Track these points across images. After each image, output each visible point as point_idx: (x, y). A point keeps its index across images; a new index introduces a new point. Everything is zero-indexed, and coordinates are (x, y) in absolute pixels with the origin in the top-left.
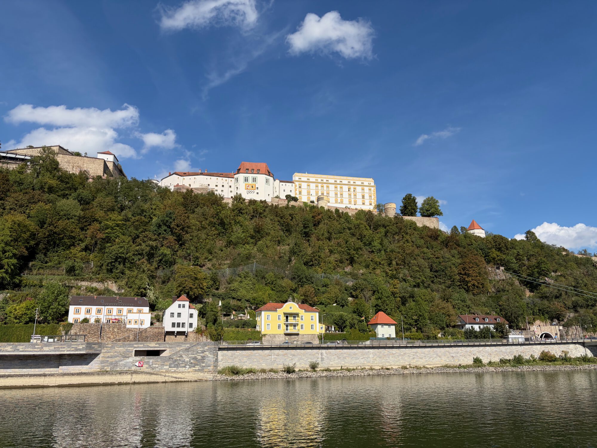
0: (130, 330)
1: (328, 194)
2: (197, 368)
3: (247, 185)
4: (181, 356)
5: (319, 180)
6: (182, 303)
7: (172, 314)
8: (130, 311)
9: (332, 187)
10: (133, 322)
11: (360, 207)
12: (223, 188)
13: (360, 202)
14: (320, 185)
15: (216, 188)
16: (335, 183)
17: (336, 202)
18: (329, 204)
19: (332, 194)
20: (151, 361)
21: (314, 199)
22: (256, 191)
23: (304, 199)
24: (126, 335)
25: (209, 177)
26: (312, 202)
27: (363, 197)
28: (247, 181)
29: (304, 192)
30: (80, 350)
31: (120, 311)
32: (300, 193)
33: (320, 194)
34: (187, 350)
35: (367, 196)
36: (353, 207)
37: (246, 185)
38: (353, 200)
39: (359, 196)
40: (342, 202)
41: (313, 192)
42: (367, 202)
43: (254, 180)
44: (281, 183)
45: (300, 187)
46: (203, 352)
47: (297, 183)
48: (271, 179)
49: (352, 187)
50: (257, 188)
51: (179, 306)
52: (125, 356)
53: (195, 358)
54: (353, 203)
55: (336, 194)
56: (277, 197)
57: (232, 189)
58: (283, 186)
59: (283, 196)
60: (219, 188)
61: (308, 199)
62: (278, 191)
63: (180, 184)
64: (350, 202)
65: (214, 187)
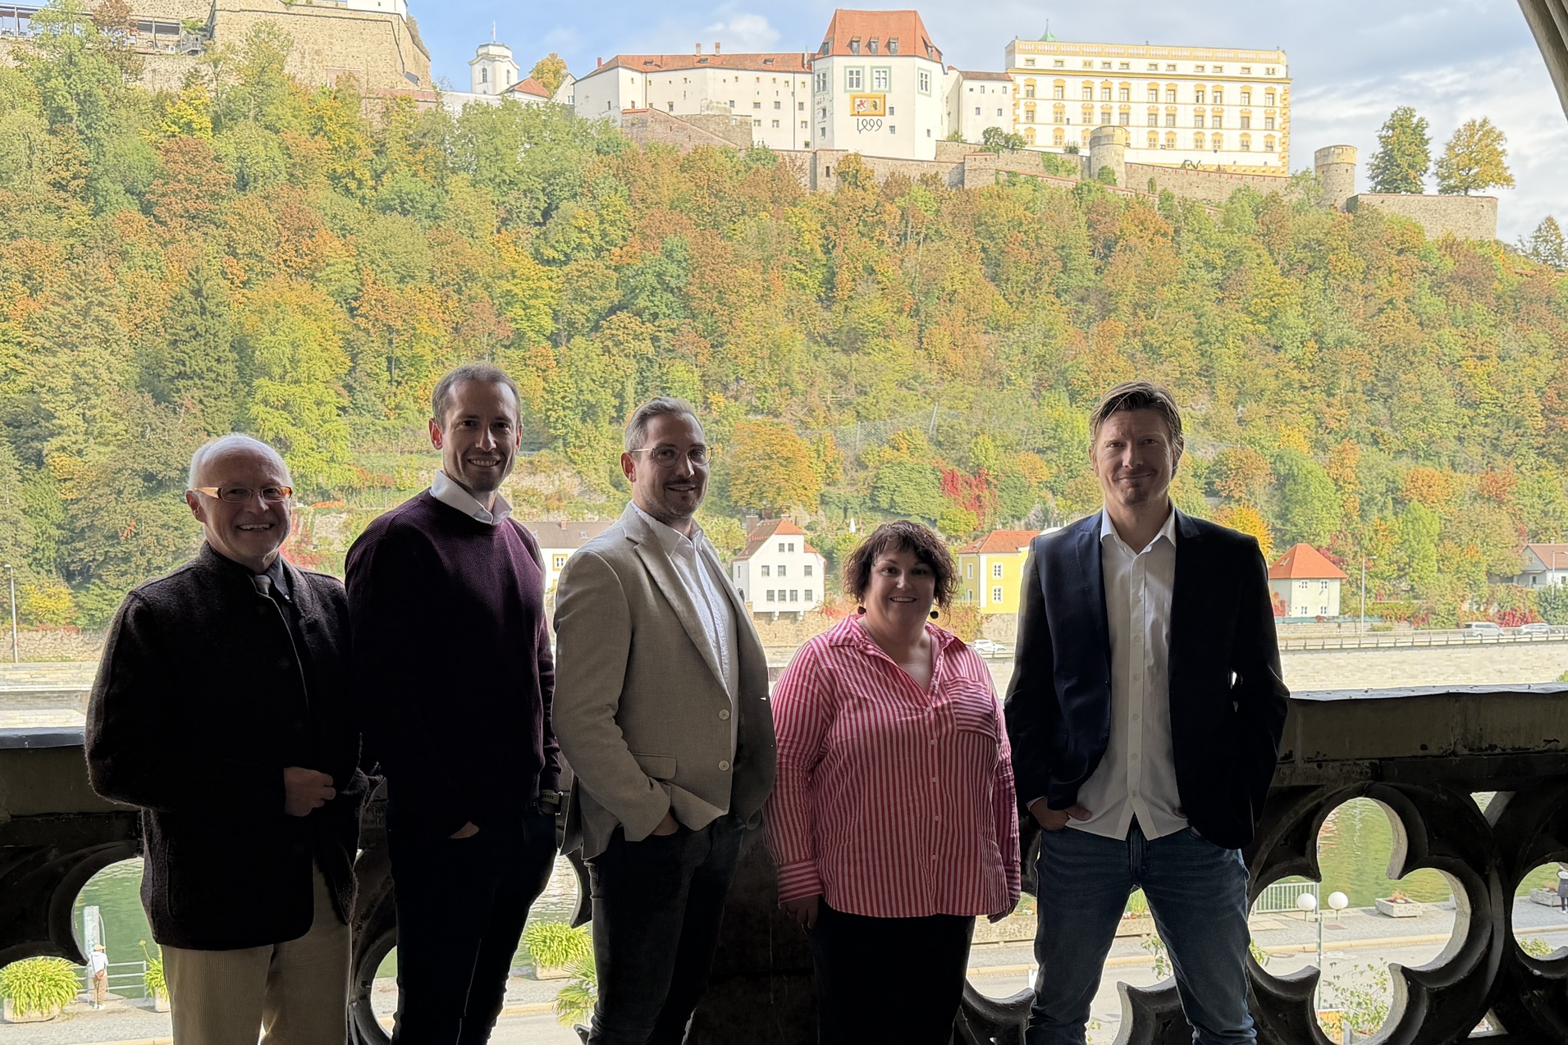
1: (1125, 115)
3: (858, 101)
5: (1097, 65)
7: (766, 570)
9: (1139, 88)
11: (1231, 159)
12: (776, 114)
13: (1232, 139)
14: (1097, 83)
15: (756, 114)
16: (1151, 75)
17: (1152, 143)
18: (1130, 156)
19: (1139, 115)
21: (1075, 135)
22: (888, 120)
23: (1044, 138)
25: (730, 74)
26: (1073, 150)
27: (1246, 122)
28: (858, 86)
29: (1045, 112)
32: (1031, 114)
33: (1098, 120)
35: (1258, 119)
36: (1209, 159)
37: (854, 98)
38: (1208, 135)
39: (1232, 118)
40: (1170, 145)
41: (1074, 111)
42: (1258, 140)
43: (881, 81)
44: (967, 84)
45: (1030, 94)
47: (1020, 80)
48: (935, 72)
49: (1209, 86)
50: (892, 109)
51: (781, 548)
54: (1208, 145)
55: (1153, 115)
56: (956, 137)
57: (806, 115)
58: (973, 93)
59: (973, 133)
60: (766, 114)
61: (1058, 139)
62: (955, 110)
63: (640, 105)
64: (1199, 144)
65: (750, 110)
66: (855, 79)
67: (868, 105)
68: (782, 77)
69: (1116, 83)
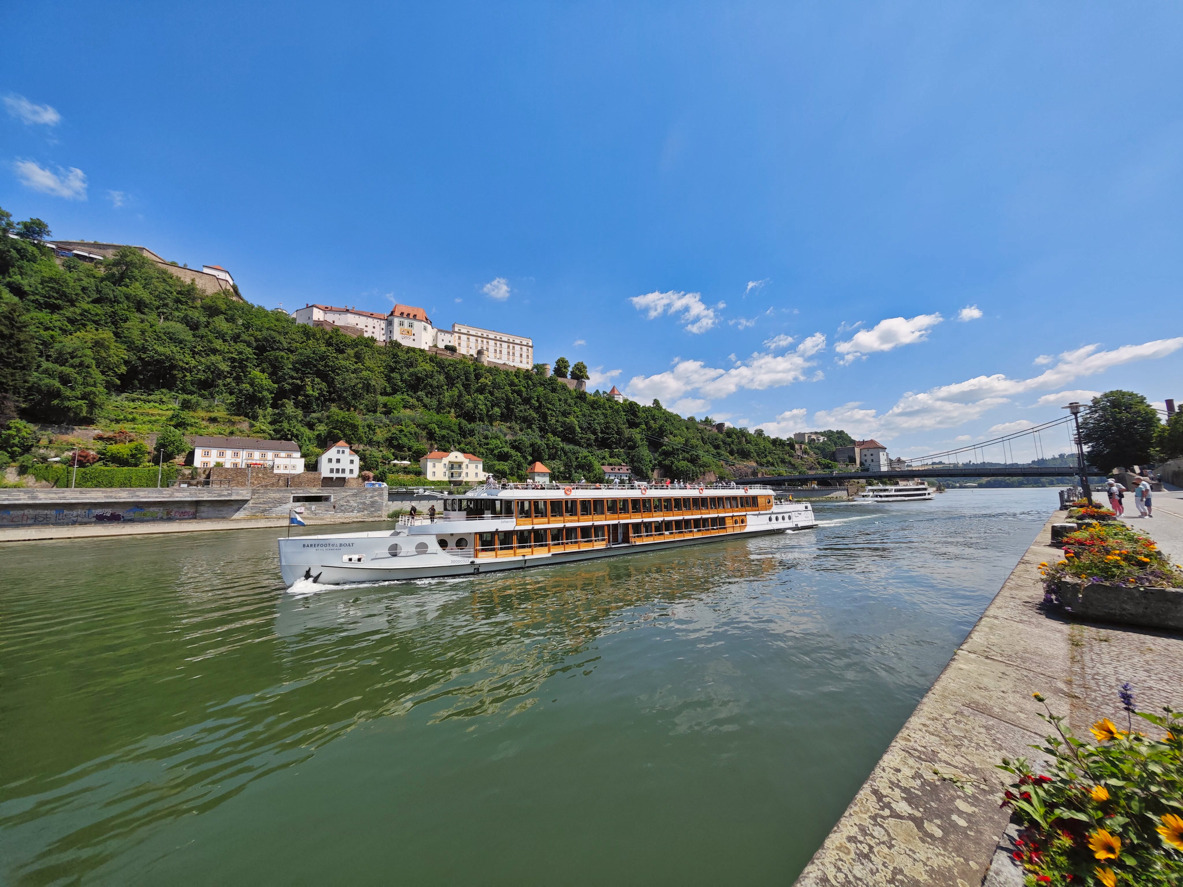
0: (280, 476)
1: (487, 349)
2: (366, 512)
4: (348, 501)
5: (480, 334)
6: (341, 450)
7: (330, 460)
8: (277, 456)
9: (492, 342)
10: (282, 467)
11: (518, 365)
12: (373, 330)
13: (517, 359)
14: (480, 339)
15: (366, 329)
16: (495, 339)
17: (495, 357)
18: (488, 359)
19: (492, 349)
20: (313, 507)
21: (474, 352)
22: (412, 337)
23: (463, 350)
24: (274, 480)
25: (357, 317)
26: (472, 355)
27: (521, 355)
28: (403, 326)
29: (464, 343)
30: (224, 496)
31: (264, 455)
32: (459, 344)
33: (479, 348)
34: (355, 495)
35: (524, 355)
36: (512, 364)
37: (401, 329)
38: (511, 357)
39: (517, 354)
40: (500, 358)
41: (472, 344)
42: (524, 360)
43: (411, 326)
44: (439, 333)
45: (460, 338)
46: (372, 497)
47: (457, 335)
48: (429, 327)
49: (511, 345)
50: (414, 334)
51: (338, 452)
52: (281, 502)
53: (364, 503)
54: (511, 360)
55: (496, 350)
56: (435, 346)
57: (383, 332)
58: (441, 336)
59: (441, 345)
60: (370, 329)
61: (468, 352)
62: (435, 339)
63: (322, 319)
64: (508, 359)
65: (364, 327)
66: (401, 324)
67: (406, 332)
68: (376, 321)
69: (485, 340)
